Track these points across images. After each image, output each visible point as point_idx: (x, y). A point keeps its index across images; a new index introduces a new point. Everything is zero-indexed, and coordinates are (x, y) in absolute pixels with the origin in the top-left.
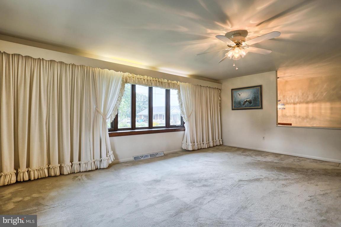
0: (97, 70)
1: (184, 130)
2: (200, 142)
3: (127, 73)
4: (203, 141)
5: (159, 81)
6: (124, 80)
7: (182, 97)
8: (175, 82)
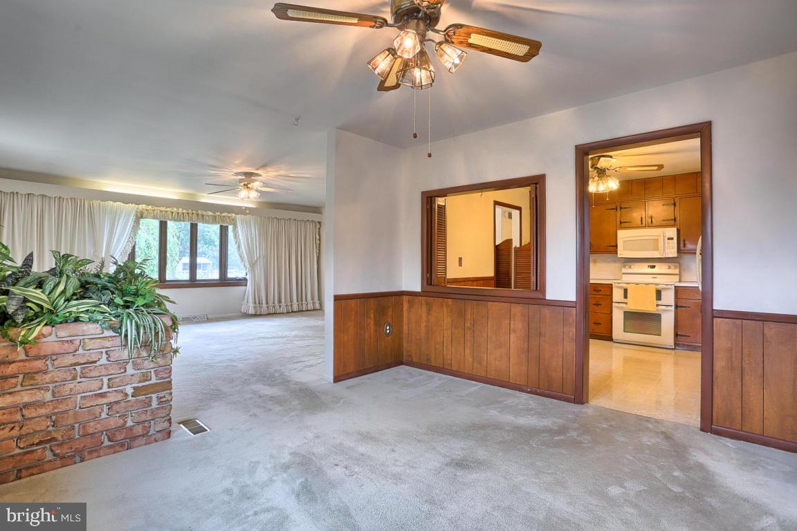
0: (96, 203)
1: (246, 285)
2: (274, 303)
3: (144, 205)
4: (280, 302)
5: (198, 214)
6: (139, 215)
7: (240, 235)
8: (225, 214)
